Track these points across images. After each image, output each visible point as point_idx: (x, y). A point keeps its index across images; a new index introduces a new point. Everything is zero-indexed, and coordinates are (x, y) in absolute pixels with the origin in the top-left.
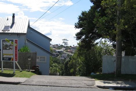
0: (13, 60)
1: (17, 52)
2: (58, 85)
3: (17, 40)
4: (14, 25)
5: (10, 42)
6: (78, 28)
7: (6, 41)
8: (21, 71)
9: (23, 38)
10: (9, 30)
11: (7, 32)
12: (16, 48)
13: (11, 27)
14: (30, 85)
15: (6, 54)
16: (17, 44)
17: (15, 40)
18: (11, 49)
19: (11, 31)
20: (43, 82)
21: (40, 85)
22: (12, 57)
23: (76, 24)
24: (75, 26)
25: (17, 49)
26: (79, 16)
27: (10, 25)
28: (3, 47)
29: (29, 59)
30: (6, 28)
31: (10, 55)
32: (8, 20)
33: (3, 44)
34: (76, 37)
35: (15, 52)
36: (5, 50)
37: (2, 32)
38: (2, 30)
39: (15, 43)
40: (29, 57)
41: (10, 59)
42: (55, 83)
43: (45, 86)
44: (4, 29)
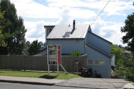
0: (56, 64)
1: (60, 56)
2: (88, 87)
3: (60, 46)
4: (75, 31)
5: (54, 47)
6: (124, 32)
7: (51, 47)
8: (67, 74)
9: (82, 42)
10: (69, 36)
11: (67, 37)
12: (59, 52)
13: (72, 33)
14: (62, 86)
15: (51, 59)
16: (60, 49)
17: (58, 46)
18: (55, 53)
19: (71, 36)
20: (75, 84)
21: (71, 87)
22: (56, 61)
23: (121, 28)
24: (121, 30)
25: (60, 54)
26: (126, 20)
27: (71, 31)
28: (49, 52)
29: (77, 63)
30: (67, 34)
31: (54, 59)
32: (69, 26)
33: (49, 50)
34: (123, 40)
35: (58, 56)
36: (50, 55)
37: (63, 38)
38: (63, 36)
39: (58, 48)
40: (76, 61)
41: (54, 63)
42: (86, 85)
43: (75, 87)
44: (65, 35)
